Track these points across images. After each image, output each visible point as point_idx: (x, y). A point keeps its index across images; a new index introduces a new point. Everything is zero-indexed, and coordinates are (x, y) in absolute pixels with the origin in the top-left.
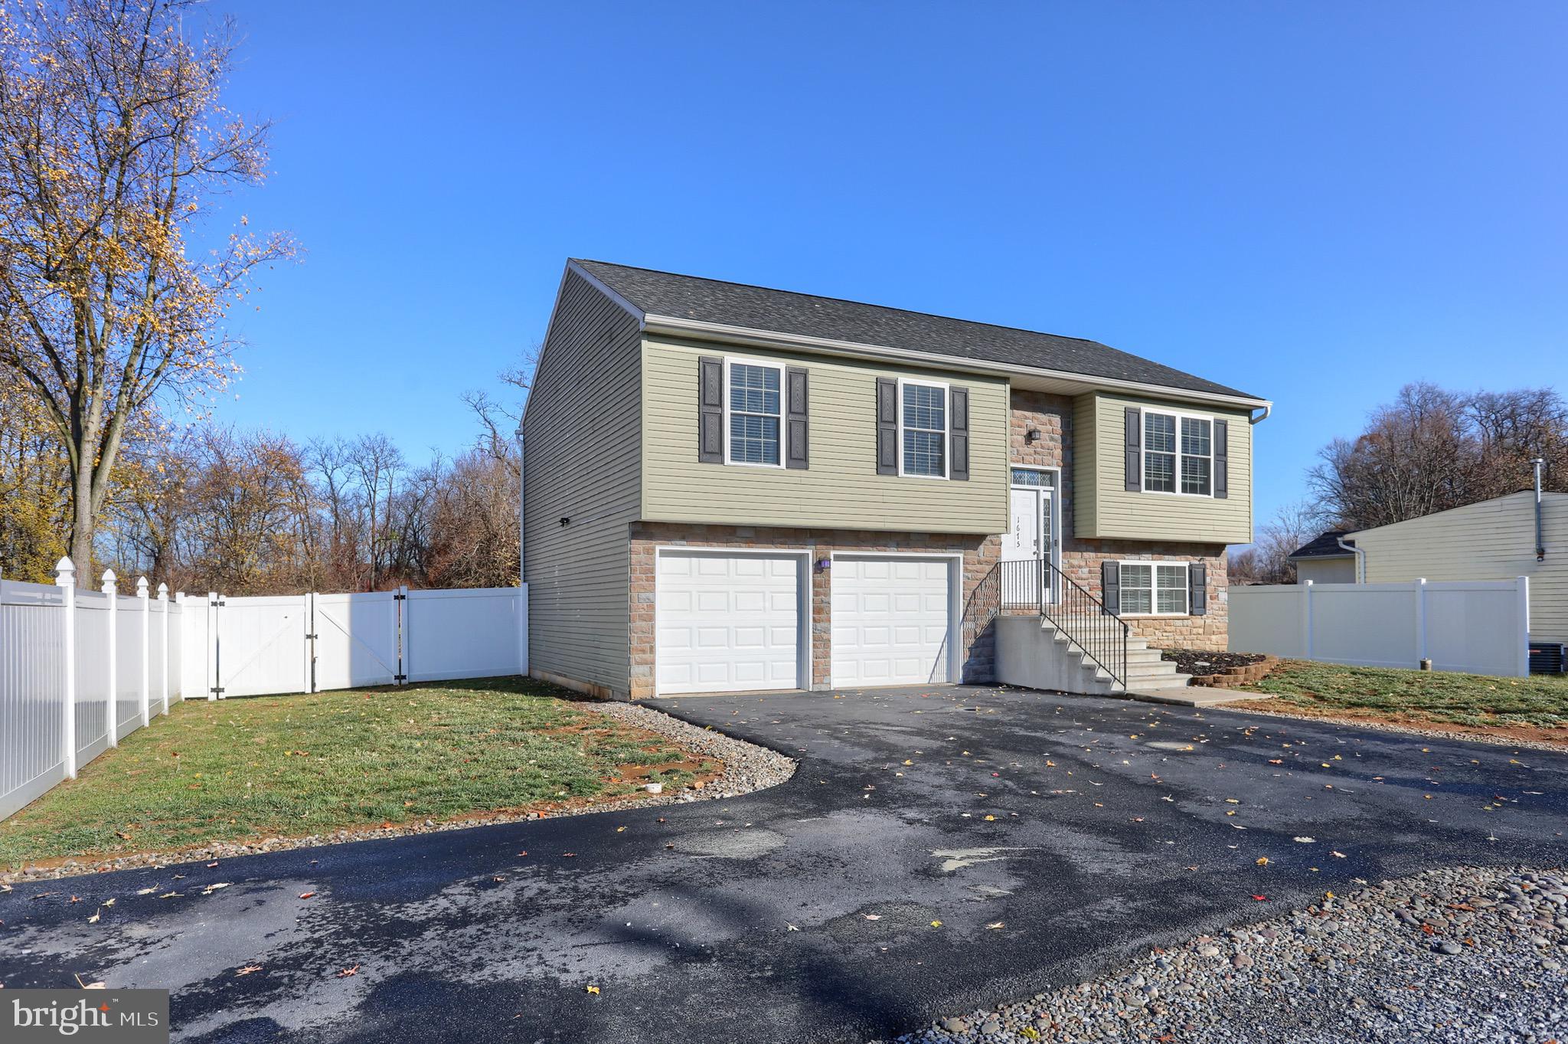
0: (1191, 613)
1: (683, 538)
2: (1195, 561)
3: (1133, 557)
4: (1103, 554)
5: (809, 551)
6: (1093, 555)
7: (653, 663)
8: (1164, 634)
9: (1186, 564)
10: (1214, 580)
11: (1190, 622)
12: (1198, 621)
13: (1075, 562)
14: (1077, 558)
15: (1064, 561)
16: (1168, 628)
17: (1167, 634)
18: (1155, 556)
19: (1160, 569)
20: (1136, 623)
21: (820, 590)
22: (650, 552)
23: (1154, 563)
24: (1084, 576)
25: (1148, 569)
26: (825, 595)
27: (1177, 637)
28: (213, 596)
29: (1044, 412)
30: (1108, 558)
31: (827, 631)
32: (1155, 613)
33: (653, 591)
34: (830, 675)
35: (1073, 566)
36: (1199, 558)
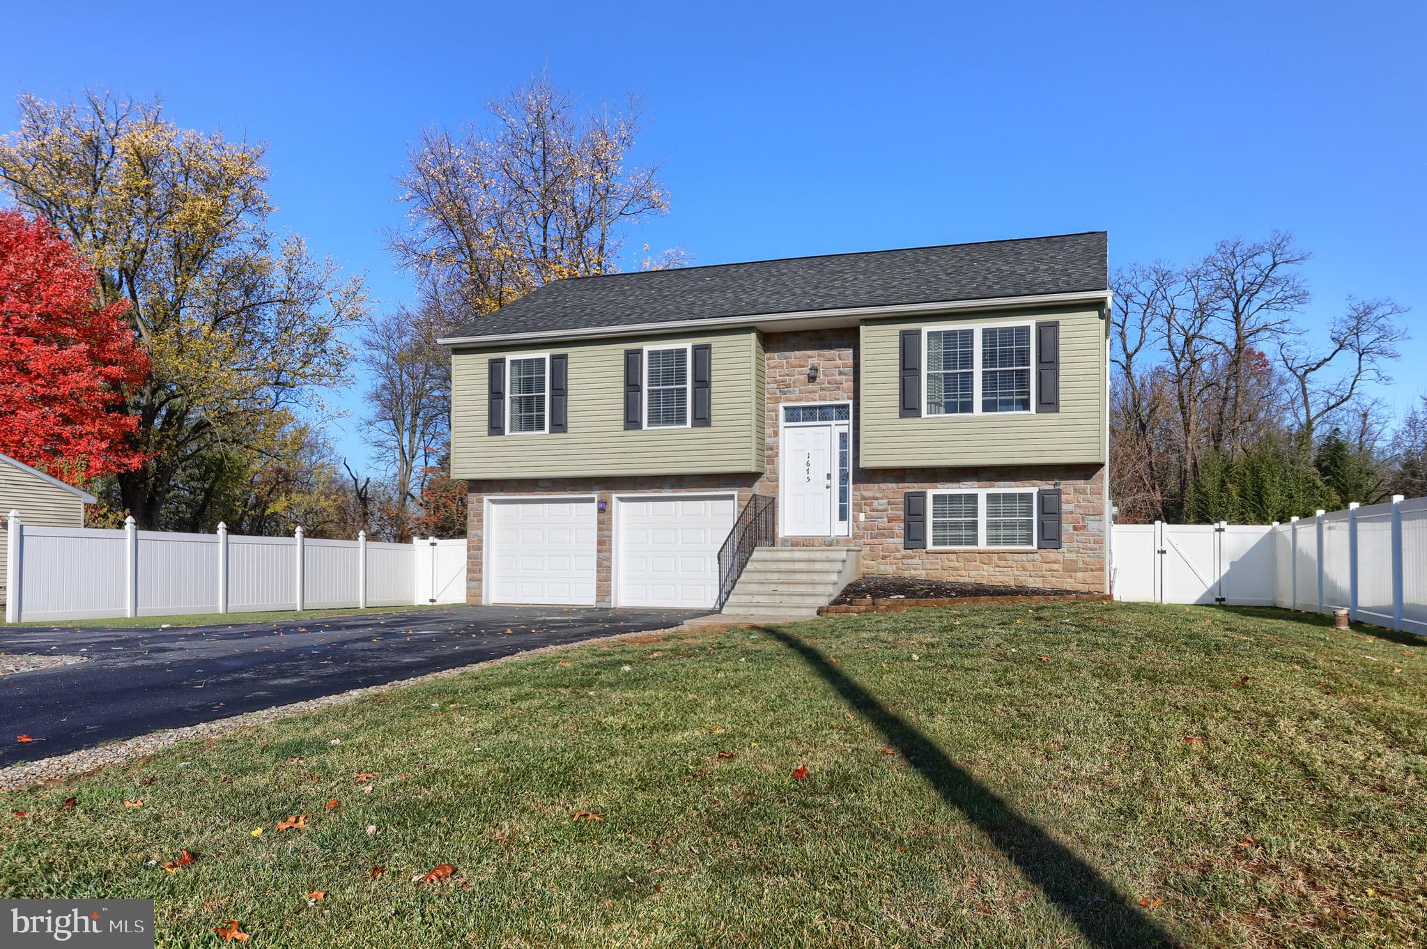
0: (1039, 548)
1: (502, 490)
2: (1048, 486)
3: (950, 485)
4: (906, 485)
5: (595, 495)
6: (894, 485)
7: (480, 580)
8: (997, 569)
9: (1034, 491)
10: (1080, 507)
11: (1036, 556)
12: (1052, 555)
13: (868, 494)
14: (872, 490)
15: (856, 493)
16: (1002, 563)
17: (1002, 569)
18: (982, 483)
19: (991, 498)
20: (953, 557)
21: (604, 526)
22: (481, 501)
23: (982, 492)
24: (880, 508)
25: (974, 498)
26: (607, 530)
27: (1017, 573)
28: (431, 539)
29: (831, 348)
30: (915, 487)
31: (609, 559)
32: (982, 544)
33: (481, 528)
34: (610, 595)
35: (864, 498)
36: (1053, 482)
